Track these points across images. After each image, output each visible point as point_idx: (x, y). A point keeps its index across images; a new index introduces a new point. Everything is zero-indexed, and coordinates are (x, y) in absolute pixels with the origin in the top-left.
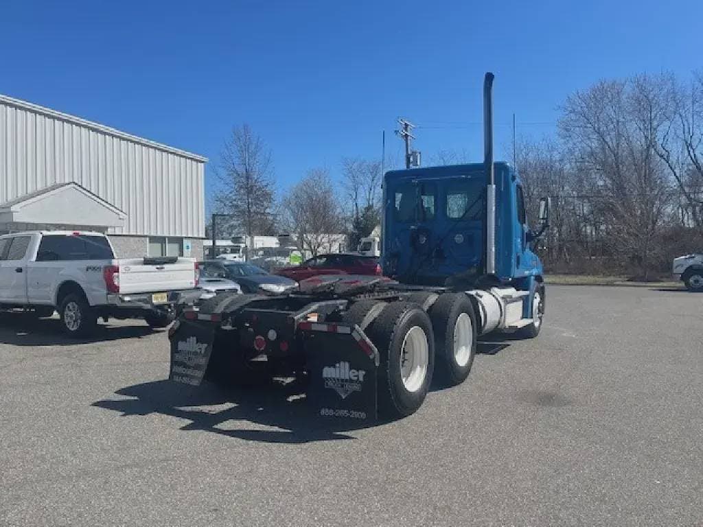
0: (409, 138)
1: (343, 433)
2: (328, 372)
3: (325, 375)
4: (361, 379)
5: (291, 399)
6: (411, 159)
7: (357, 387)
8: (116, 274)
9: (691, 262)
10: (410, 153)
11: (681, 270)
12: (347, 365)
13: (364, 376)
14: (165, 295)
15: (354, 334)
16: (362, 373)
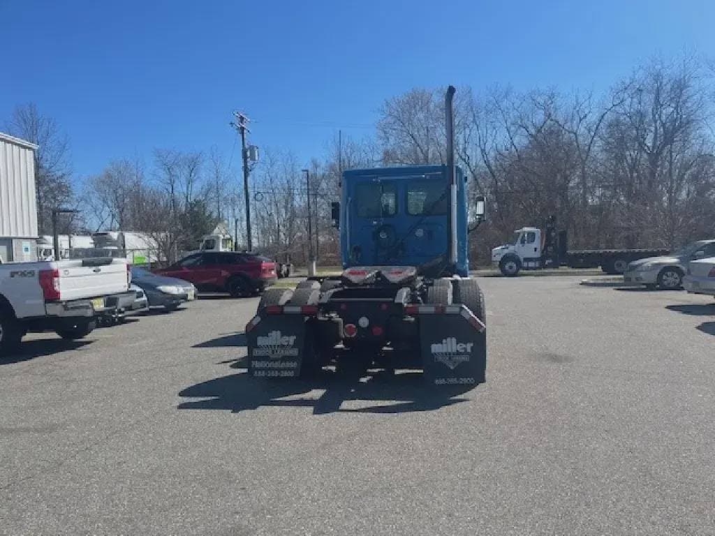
0: (245, 131)
1: (456, 398)
2: (435, 348)
3: (433, 351)
4: (469, 350)
5: (398, 372)
6: (248, 154)
7: (465, 358)
8: (56, 279)
9: (506, 251)
10: (247, 146)
11: (498, 258)
12: (454, 340)
13: (472, 348)
14: (101, 300)
15: (463, 313)
16: (469, 346)
